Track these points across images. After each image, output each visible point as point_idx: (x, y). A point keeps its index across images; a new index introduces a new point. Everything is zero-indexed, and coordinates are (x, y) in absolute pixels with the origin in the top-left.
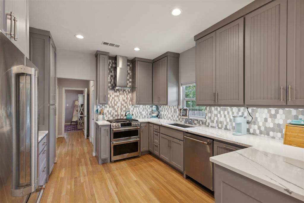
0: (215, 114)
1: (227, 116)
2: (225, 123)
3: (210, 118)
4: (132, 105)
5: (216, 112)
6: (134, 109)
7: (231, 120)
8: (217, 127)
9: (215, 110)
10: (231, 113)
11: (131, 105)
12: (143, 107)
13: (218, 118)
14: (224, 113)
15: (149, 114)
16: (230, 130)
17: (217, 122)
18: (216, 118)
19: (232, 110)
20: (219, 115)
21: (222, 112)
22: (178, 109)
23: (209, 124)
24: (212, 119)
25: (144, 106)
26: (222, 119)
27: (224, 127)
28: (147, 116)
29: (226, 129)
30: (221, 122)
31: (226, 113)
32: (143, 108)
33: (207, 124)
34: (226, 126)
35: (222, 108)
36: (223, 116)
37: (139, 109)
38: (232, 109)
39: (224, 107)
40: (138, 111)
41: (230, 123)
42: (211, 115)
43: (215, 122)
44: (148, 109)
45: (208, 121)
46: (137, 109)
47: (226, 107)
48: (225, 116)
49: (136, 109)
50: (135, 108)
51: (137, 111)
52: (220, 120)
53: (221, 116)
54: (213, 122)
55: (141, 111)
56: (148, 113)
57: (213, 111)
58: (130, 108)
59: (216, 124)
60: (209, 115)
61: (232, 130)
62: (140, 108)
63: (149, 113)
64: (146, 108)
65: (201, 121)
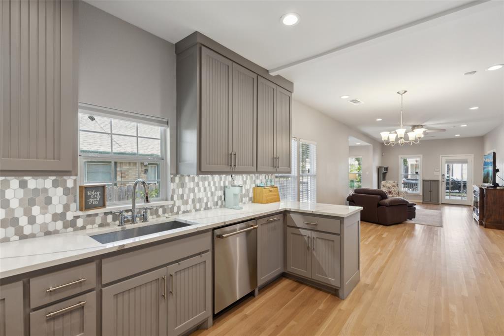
0: (190, 189)
1: (208, 189)
2: (205, 201)
3: (182, 196)
5: (192, 185)
7: (212, 194)
8: (193, 210)
9: (190, 181)
10: (212, 183)
13: (195, 195)
14: (204, 185)
16: (211, 208)
17: (193, 201)
18: (192, 195)
19: (213, 179)
20: (196, 189)
21: (201, 183)
23: (179, 208)
24: (185, 197)
26: (201, 195)
27: (204, 206)
29: (207, 208)
30: (200, 200)
31: (206, 183)
33: (175, 210)
34: (206, 204)
35: (202, 177)
36: (202, 189)
38: (214, 177)
39: (204, 176)
41: (211, 199)
42: (184, 191)
43: (190, 201)
45: (178, 203)
47: (206, 176)
48: (205, 190)
52: (197, 197)
53: (199, 191)
54: (186, 203)
57: (186, 183)
59: (192, 206)
60: (180, 191)
61: (213, 207)
65: (161, 207)
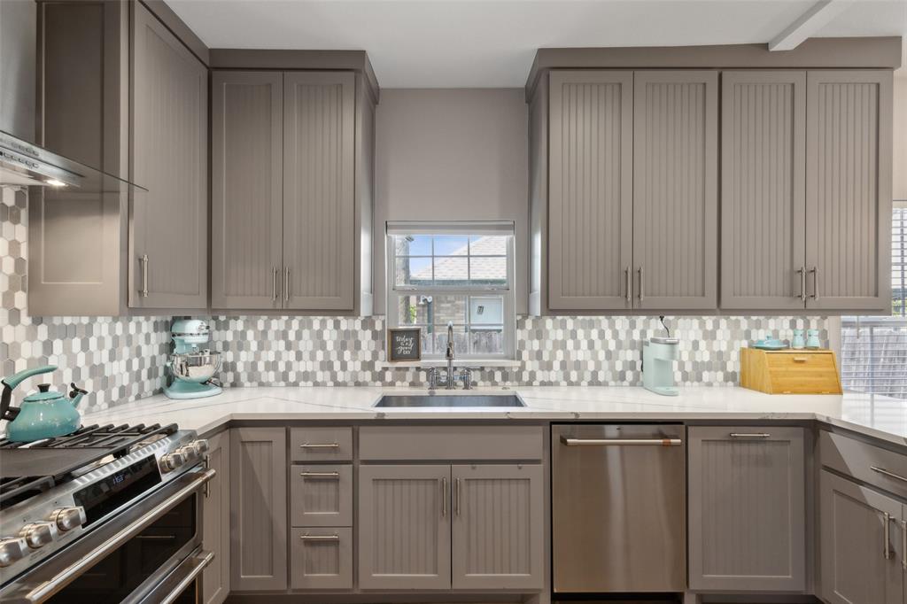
0: (555, 342)
1: (598, 345)
2: (591, 366)
3: (539, 355)
4: (37, 321)
5: (560, 335)
6: (48, 347)
7: (609, 355)
8: (564, 383)
9: (555, 328)
10: (608, 334)
11: (26, 320)
12: (112, 330)
13: (567, 354)
14: (587, 336)
15: (144, 373)
16: (605, 384)
17: (563, 365)
18: (560, 355)
19: (612, 325)
20: (570, 344)
21: (580, 333)
22: (369, 333)
23: (533, 375)
24: (546, 357)
25: (119, 326)
26: (582, 355)
27: (588, 377)
28: (135, 388)
29: (595, 382)
30: (578, 365)
31: (594, 334)
32: (116, 339)
33: (526, 377)
34: (595, 374)
35: (584, 320)
36: (584, 344)
37: (85, 346)
38: (614, 322)
39: (587, 318)
40: (81, 361)
41: (605, 365)
42: (542, 345)
43: (556, 365)
44: (141, 340)
45: (531, 365)
46: (76, 343)
47: (594, 318)
48: (591, 345)
49: (67, 350)
50: (58, 345)
51: (71, 358)
52: (573, 358)
53: (577, 347)
54: (548, 367)
55: (102, 357)
56: (141, 365)
57: (547, 332)
58: (16, 345)
59: (561, 373)
60: (536, 345)
61: (612, 383)
62: (93, 342)
63: (148, 364)
64: (129, 339)
65: (500, 368)
